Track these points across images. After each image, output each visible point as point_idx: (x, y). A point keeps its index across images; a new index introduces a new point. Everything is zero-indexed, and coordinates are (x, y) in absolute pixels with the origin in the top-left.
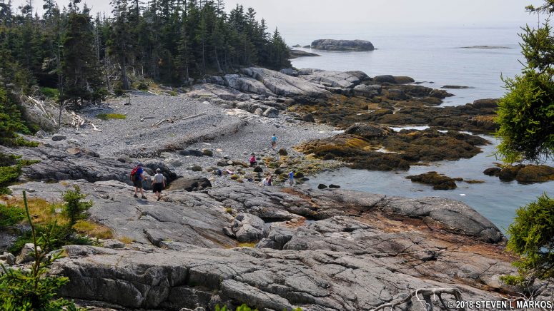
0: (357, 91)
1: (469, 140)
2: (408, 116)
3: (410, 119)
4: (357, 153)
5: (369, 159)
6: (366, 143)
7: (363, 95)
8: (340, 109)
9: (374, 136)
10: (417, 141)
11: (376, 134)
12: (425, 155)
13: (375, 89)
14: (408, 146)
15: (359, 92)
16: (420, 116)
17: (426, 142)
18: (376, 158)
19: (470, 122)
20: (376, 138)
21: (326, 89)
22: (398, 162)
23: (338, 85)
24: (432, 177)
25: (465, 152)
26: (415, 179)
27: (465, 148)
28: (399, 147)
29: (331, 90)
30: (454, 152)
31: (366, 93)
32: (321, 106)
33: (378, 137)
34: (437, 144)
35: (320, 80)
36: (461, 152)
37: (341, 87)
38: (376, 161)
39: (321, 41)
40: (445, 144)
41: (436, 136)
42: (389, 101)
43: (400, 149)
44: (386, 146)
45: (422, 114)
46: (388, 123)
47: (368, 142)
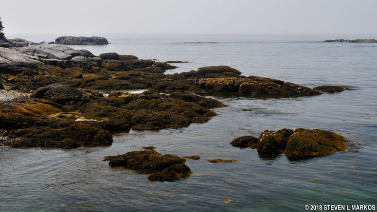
0: (74, 62)
1: (201, 102)
2: (124, 82)
3: (127, 85)
4: (32, 123)
5: (48, 131)
6: (57, 109)
7: (81, 67)
8: (48, 78)
9: (69, 100)
10: (130, 104)
11: (72, 97)
12: (138, 122)
13: (95, 61)
14: (115, 111)
15: (77, 63)
16: (139, 82)
17: (142, 106)
18: (60, 129)
19: (197, 84)
20: (71, 102)
21: (40, 60)
22: (94, 133)
23: (53, 57)
24: (146, 158)
25: (197, 117)
26: (116, 163)
27: (197, 112)
28: (102, 112)
29: (45, 62)
30: (182, 117)
31: (84, 64)
32: (25, 74)
33: (75, 101)
34: (157, 107)
35: (34, 51)
36: (191, 117)
37: (58, 58)
38: (58, 134)
39: (63, 38)
40: (168, 107)
41: (157, 98)
42: (108, 72)
43: (103, 115)
44: (83, 113)
45: (141, 79)
46: (100, 89)
47: (59, 107)
